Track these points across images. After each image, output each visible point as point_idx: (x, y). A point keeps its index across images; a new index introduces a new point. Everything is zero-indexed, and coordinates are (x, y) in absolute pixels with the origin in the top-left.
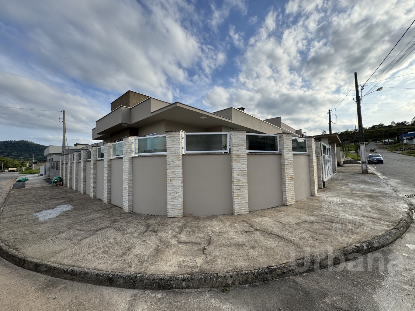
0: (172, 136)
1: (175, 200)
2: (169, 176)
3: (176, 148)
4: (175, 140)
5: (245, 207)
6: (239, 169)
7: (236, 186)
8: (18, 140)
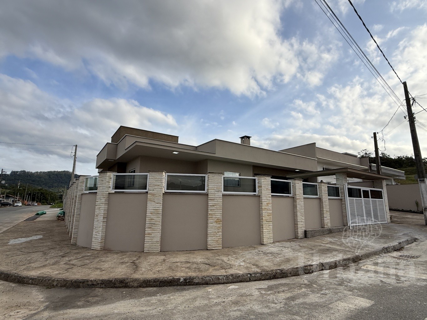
0: (102, 176)
1: (98, 234)
2: (97, 212)
3: (104, 187)
4: (103, 180)
5: (155, 246)
6: (153, 208)
7: (148, 224)
8: (60, 171)
